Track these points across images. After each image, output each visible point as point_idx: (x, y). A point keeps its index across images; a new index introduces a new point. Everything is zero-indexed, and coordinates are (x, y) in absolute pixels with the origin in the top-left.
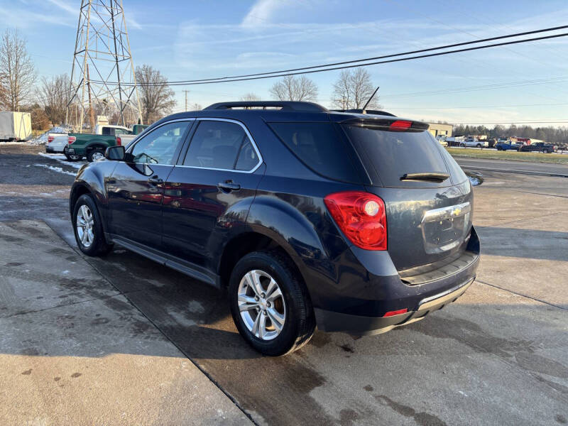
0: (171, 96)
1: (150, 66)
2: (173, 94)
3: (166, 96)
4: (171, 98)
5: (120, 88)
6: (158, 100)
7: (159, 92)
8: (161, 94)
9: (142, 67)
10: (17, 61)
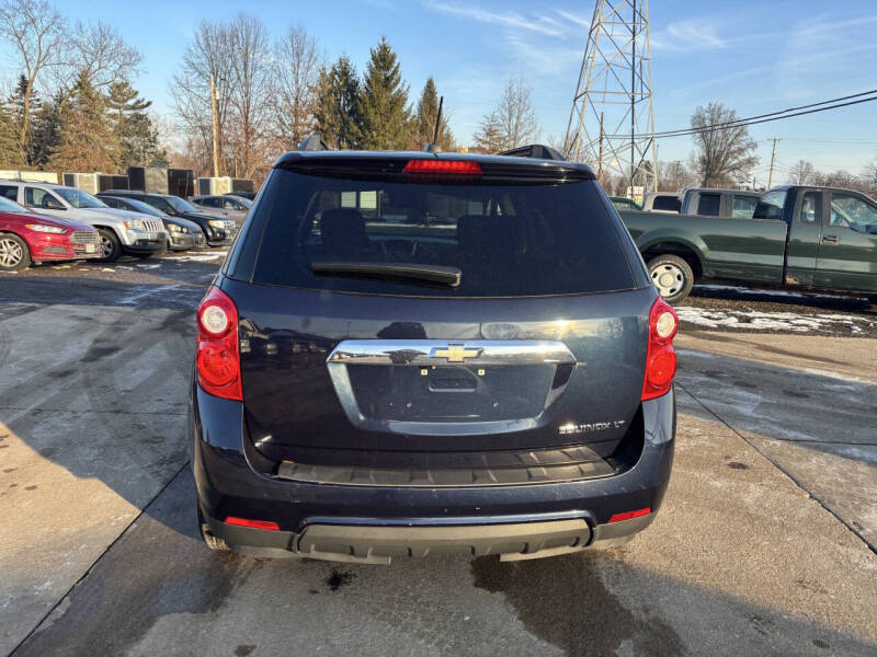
0: (750, 150)
1: (719, 104)
2: (754, 146)
3: (741, 151)
4: (750, 153)
5: (633, 143)
6: (726, 159)
7: (730, 145)
8: (733, 148)
9: (705, 107)
10: (518, 118)
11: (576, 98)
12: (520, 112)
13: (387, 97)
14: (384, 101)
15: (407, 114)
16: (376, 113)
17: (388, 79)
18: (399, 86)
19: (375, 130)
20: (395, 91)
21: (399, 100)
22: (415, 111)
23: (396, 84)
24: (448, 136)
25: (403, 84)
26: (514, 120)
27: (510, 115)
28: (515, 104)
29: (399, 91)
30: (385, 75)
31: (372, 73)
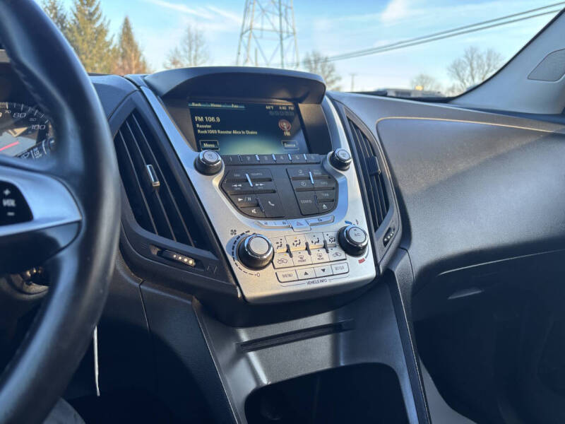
10: (196, 51)
11: (242, 34)
12: (197, 46)
13: (91, 28)
14: (89, 31)
15: (110, 43)
16: (83, 40)
17: (91, 14)
18: (101, 21)
19: (83, 54)
20: (97, 25)
21: (101, 32)
22: (116, 41)
23: (98, 18)
24: (144, 62)
25: (105, 19)
26: (193, 52)
27: (190, 48)
28: (193, 40)
29: (102, 25)
30: (89, 11)
31: (77, 9)
